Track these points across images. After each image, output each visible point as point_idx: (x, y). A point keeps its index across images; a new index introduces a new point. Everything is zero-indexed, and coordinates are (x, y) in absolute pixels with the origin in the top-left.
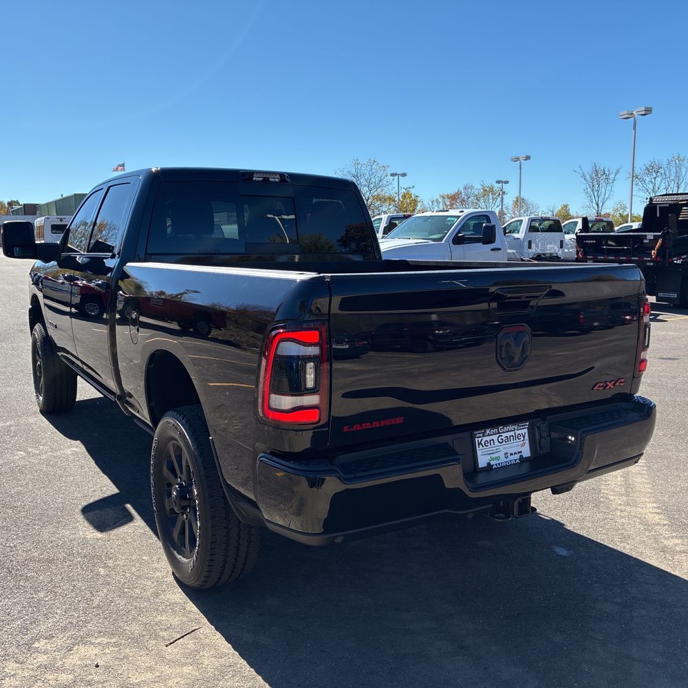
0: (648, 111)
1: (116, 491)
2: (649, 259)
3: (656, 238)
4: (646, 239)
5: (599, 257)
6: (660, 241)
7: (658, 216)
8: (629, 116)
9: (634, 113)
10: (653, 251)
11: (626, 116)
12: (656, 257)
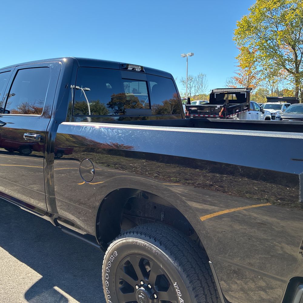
0: (192, 54)
1: (41, 276)
2: (218, 116)
3: (221, 107)
4: (217, 107)
5: (196, 115)
6: (223, 108)
7: (215, 98)
8: (185, 56)
9: (187, 55)
10: (220, 113)
11: (184, 56)
12: (221, 115)
